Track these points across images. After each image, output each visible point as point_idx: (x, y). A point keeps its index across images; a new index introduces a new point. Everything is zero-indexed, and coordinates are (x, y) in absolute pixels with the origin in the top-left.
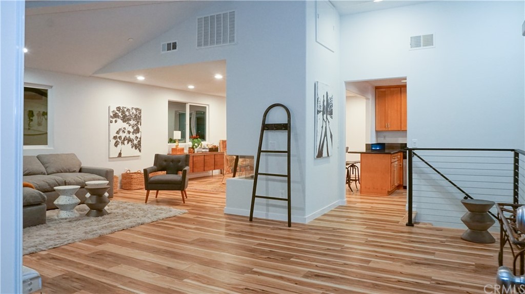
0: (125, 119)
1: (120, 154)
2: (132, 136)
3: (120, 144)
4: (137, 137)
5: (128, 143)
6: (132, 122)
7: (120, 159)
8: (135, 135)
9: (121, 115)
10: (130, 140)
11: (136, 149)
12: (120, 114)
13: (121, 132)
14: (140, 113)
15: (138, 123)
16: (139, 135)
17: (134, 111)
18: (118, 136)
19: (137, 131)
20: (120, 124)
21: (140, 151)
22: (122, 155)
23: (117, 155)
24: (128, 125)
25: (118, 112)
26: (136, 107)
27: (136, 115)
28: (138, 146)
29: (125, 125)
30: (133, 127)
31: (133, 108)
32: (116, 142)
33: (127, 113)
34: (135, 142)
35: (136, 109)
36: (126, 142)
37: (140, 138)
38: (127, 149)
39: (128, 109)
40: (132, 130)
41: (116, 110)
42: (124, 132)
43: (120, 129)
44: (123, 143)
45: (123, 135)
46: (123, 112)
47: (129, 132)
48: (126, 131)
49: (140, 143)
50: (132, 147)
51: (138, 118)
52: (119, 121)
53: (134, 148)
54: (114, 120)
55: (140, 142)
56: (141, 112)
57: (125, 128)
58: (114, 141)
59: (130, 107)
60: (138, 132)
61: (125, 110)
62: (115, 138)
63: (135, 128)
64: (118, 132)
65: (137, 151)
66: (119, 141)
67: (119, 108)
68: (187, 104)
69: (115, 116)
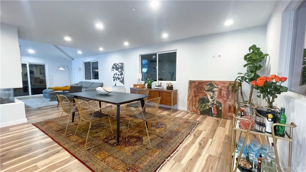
0: (117, 69)
1: (116, 84)
2: (120, 77)
6: (120, 70)
7: (115, 86)
8: (121, 76)
9: (116, 67)
10: (119, 79)
11: (122, 83)
12: (115, 67)
13: (115, 75)
14: (123, 65)
15: (122, 70)
17: (120, 65)
18: (115, 76)
19: (122, 74)
21: (123, 84)
23: (114, 85)
26: (120, 63)
27: (121, 66)
28: (122, 82)
29: (117, 72)
30: (120, 72)
32: (114, 79)
33: (117, 66)
34: (121, 79)
35: (121, 63)
36: (117, 79)
37: (123, 78)
38: (118, 82)
40: (120, 74)
42: (117, 75)
43: (115, 74)
44: (116, 80)
45: (116, 76)
46: (116, 66)
47: (118, 75)
48: (117, 74)
50: (120, 82)
51: (122, 68)
52: (115, 70)
54: (113, 70)
55: (123, 79)
57: (117, 73)
58: (113, 79)
60: (122, 75)
61: (117, 64)
62: (113, 77)
64: (114, 75)
65: (122, 84)
66: (115, 79)
67: (114, 64)
68: (156, 54)
69: (113, 68)
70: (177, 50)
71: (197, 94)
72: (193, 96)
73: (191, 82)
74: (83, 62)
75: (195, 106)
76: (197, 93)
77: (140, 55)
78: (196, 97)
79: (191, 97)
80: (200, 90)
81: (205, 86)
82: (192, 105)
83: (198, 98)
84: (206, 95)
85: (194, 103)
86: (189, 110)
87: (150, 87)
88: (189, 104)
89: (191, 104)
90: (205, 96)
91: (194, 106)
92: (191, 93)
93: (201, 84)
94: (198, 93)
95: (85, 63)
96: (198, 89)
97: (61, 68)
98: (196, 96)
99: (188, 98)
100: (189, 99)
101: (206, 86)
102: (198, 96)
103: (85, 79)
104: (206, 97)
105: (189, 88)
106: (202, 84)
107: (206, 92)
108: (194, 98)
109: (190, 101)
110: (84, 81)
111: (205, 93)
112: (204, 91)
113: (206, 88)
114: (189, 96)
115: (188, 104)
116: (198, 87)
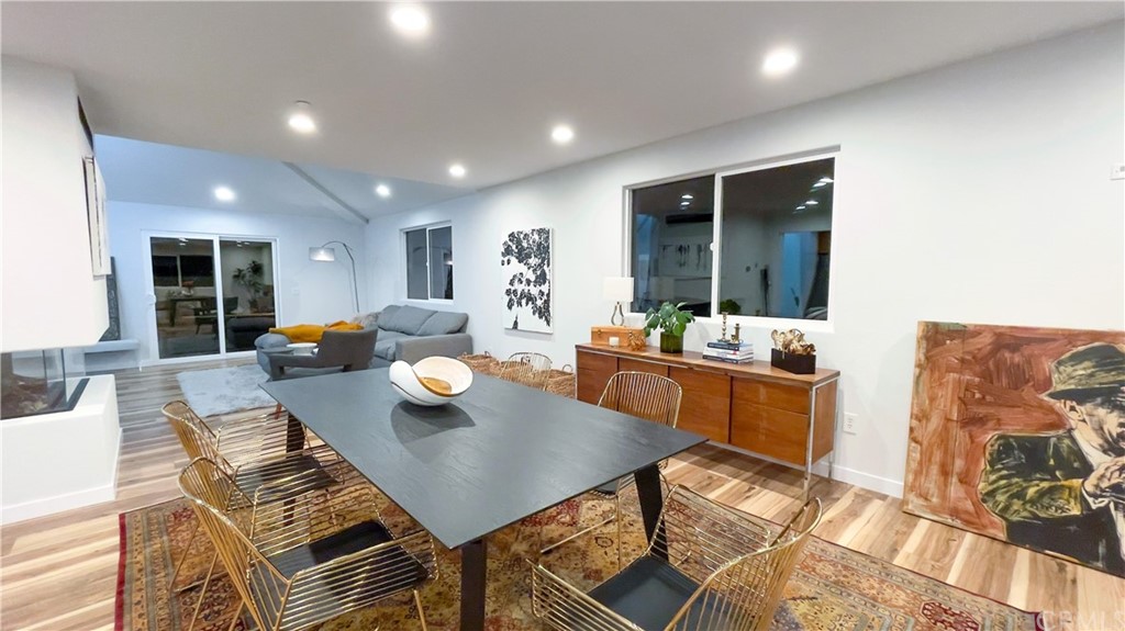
0: (522, 257)
1: (516, 323)
2: (534, 291)
3: (516, 304)
4: (542, 293)
5: (527, 304)
6: (533, 261)
7: (514, 331)
8: (538, 288)
9: (517, 248)
10: (530, 299)
11: (541, 317)
12: (514, 247)
13: (515, 281)
14: (547, 239)
15: (543, 262)
16: (545, 288)
17: (536, 237)
18: (513, 288)
19: (542, 279)
20: (516, 267)
21: (548, 324)
22: (519, 328)
23: (511, 326)
24: (526, 267)
25: (510, 243)
26: (538, 228)
27: (539, 245)
28: (544, 312)
29: (522, 268)
30: (534, 271)
31: (533, 230)
32: (511, 300)
33: (525, 244)
34: (539, 303)
35: (540, 231)
36: (524, 301)
37: (548, 295)
38: (525, 313)
39: (526, 235)
40: (533, 278)
41: (507, 239)
42: (521, 281)
43: (515, 276)
44: (520, 304)
45: (519, 287)
46: (519, 243)
47: (528, 282)
48: (524, 280)
49: (548, 306)
50: (534, 313)
51: (543, 251)
52: (514, 260)
53: (537, 314)
54: (506, 259)
55: (547, 302)
56: (548, 237)
57: (521, 274)
58: (507, 299)
59: (527, 230)
60: (544, 283)
61: (522, 236)
62: (508, 292)
63: (539, 273)
64: (511, 283)
65: (543, 321)
66: (515, 298)
67: (512, 235)
68: (714, 176)
69: (508, 251)
70: (837, 148)
71: (982, 411)
72: (948, 420)
73: (936, 337)
74: (401, 230)
75: (966, 480)
76: (981, 402)
77: (625, 188)
78: (974, 428)
79: (935, 422)
80: (1005, 381)
81: (1049, 365)
82: (945, 472)
83: (989, 437)
84: (1059, 422)
85: (959, 464)
86: (921, 502)
87: (672, 344)
88: (920, 463)
89: (935, 470)
90: (1052, 426)
91: (955, 480)
92: (932, 399)
93: (1014, 348)
94: (990, 404)
95: (407, 233)
96: (987, 376)
97: (322, 252)
98: (971, 422)
99: (912, 430)
100: (915, 434)
101: (1060, 363)
102: (991, 424)
103: (409, 297)
104: (1059, 438)
105: (919, 366)
106: (1027, 350)
107: (1058, 405)
108: (960, 436)
109: (930, 445)
110: (402, 305)
111: (1051, 410)
112: (1044, 397)
113: (1055, 376)
114: (920, 416)
115: (914, 465)
116: (991, 364)
